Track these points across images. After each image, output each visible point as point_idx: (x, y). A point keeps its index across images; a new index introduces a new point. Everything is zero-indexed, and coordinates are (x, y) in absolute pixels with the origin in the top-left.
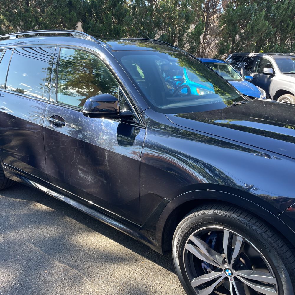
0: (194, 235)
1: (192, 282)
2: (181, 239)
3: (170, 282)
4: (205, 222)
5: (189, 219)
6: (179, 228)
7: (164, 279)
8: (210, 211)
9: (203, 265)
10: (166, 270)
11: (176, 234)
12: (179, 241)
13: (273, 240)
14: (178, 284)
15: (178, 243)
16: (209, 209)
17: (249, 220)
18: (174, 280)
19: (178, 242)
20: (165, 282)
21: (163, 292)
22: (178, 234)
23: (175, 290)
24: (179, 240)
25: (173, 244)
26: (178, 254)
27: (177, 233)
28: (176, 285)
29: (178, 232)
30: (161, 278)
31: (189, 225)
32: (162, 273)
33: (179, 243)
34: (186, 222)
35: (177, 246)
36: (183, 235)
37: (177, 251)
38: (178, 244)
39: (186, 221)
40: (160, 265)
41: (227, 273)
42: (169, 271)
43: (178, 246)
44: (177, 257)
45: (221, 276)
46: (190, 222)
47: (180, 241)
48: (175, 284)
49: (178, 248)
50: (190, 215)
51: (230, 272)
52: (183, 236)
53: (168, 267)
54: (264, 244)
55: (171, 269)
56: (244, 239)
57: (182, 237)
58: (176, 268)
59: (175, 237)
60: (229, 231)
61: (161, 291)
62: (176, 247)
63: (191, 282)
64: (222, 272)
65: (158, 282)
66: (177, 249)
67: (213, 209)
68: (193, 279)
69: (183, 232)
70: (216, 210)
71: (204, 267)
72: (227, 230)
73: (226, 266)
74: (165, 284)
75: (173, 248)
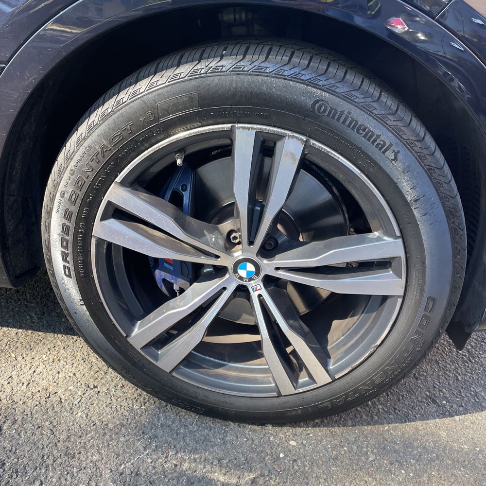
0: (123, 183)
1: (133, 334)
2: (74, 209)
3: (51, 360)
4: (162, 120)
5: (98, 125)
6: (61, 173)
7: (28, 358)
8: (177, 71)
9: (159, 274)
10: (30, 332)
11: (52, 200)
12: (69, 220)
13: (401, 120)
14: (78, 358)
15: (68, 228)
16: (172, 66)
17: (325, 68)
18: (62, 351)
19: (64, 224)
20: (35, 364)
21: (38, 395)
22: (62, 195)
23: (72, 375)
24: (67, 215)
25: (44, 236)
26: (71, 266)
27: (54, 196)
28: (74, 361)
29: (61, 188)
30: (20, 358)
31: (102, 149)
32: (19, 345)
33: (72, 225)
34: (88, 142)
35: (63, 240)
36: (81, 194)
37: (65, 257)
38: (65, 230)
39: (85, 139)
40: (7, 326)
41: (242, 273)
42: (40, 333)
43: (70, 238)
44: (69, 276)
45: (225, 289)
46: (104, 135)
47: (74, 217)
48: (69, 361)
49: (70, 245)
50: (100, 111)
51: (251, 267)
52: (81, 196)
53: (33, 323)
54: (378, 136)
55: (43, 326)
56: (306, 144)
57: (79, 202)
58: (71, 311)
59: (51, 209)
60: (253, 128)
61: (29, 394)
62: (58, 244)
63: (127, 336)
64: (227, 276)
65: (14, 373)
66: (66, 247)
67: (187, 62)
68: (134, 325)
69: (79, 185)
70: (200, 61)
71: (164, 280)
72: (249, 128)
73: (238, 254)
74: (38, 371)
75: (49, 249)
